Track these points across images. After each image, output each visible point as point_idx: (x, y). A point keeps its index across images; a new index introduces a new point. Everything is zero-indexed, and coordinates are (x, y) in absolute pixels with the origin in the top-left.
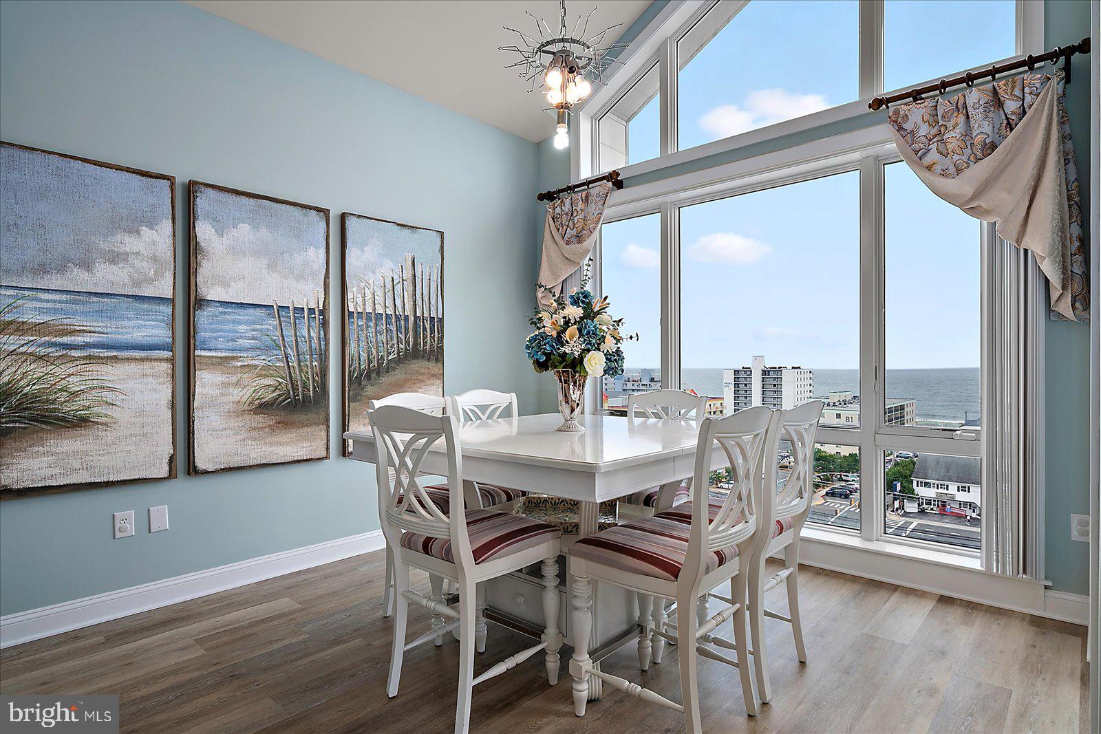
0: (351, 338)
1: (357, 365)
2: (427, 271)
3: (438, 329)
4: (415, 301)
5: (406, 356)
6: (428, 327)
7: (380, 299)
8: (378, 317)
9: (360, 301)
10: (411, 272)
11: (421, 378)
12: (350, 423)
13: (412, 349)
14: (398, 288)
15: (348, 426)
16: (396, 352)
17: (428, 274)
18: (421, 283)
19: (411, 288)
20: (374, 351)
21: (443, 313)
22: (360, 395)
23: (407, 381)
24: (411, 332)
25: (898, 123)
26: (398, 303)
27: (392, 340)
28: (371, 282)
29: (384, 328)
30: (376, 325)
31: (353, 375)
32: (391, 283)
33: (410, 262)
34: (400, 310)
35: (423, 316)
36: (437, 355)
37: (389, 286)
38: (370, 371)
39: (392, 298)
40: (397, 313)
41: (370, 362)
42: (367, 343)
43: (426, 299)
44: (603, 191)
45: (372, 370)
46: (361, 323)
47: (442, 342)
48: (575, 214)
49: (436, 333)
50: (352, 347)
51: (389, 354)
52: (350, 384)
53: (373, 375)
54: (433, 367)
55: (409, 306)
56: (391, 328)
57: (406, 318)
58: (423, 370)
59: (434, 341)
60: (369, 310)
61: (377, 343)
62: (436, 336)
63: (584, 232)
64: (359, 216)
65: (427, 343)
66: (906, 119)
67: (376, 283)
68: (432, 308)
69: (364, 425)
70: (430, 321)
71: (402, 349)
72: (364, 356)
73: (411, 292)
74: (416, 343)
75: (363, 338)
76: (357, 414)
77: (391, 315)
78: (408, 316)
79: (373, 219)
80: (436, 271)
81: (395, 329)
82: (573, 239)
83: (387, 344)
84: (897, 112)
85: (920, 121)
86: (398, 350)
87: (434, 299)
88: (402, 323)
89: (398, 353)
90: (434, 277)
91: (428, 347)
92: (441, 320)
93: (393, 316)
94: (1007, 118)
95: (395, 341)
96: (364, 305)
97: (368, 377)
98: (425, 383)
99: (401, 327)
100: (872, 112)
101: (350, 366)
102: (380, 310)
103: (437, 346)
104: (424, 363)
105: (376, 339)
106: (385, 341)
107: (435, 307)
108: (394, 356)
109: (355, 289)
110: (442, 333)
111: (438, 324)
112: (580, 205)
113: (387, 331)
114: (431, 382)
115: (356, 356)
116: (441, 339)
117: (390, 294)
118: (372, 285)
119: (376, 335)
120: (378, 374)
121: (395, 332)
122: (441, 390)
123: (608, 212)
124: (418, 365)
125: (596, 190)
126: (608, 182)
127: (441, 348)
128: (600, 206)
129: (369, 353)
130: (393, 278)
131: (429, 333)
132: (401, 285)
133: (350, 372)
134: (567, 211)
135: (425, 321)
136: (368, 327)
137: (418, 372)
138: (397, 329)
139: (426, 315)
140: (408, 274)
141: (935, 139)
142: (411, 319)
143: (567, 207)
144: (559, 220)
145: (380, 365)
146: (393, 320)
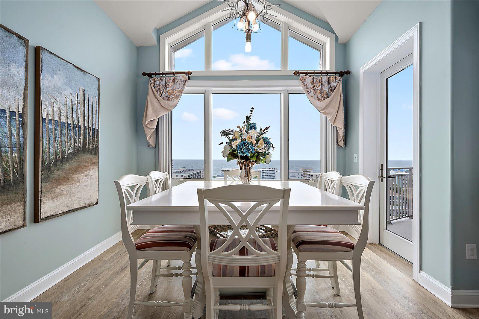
0: (44, 137)
1: (48, 156)
2: (91, 99)
3: (96, 135)
4: (84, 117)
5: (79, 150)
6: (91, 134)
7: (63, 112)
8: (63, 124)
9: (50, 111)
10: (82, 99)
11: (87, 165)
12: (42, 198)
13: (83, 147)
14: (75, 107)
15: (41, 200)
16: (73, 148)
17: (92, 102)
18: (88, 106)
19: (82, 109)
20: (59, 147)
21: (99, 126)
22: (50, 177)
23: (79, 166)
24: (82, 136)
25: (303, 81)
26: (75, 116)
27: (71, 140)
28: (58, 100)
29: (66, 132)
30: (61, 130)
31: (45, 164)
32: (71, 103)
33: (82, 92)
34: (76, 122)
35: (89, 127)
36: (95, 151)
37: (69, 105)
38: (56, 160)
39: (71, 113)
40: (74, 123)
41: (56, 154)
42: (55, 141)
43: (90, 116)
44: (184, 79)
45: (58, 160)
46: (51, 127)
47: (98, 143)
48: (167, 87)
49: (95, 138)
50: (44, 144)
51: (69, 149)
52: (43, 170)
53: (59, 163)
54: (93, 157)
55: (81, 119)
56: (71, 133)
57: (79, 127)
58: (88, 160)
59: (94, 142)
60: (57, 118)
61: (61, 141)
62: (95, 140)
63: (171, 96)
64: (51, 53)
65: (90, 144)
66: (305, 80)
67: (62, 101)
68: (93, 123)
69: (52, 198)
70: (92, 131)
71: (77, 146)
72: (52, 150)
73: (82, 111)
74: (84, 143)
75: (52, 138)
76: (47, 191)
77: (71, 124)
78: (80, 126)
79: (60, 58)
80: (96, 101)
81: (73, 133)
82: (165, 98)
83: (68, 143)
84: (302, 77)
85: (309, 82)
86: (74, 147)
87: (94, 117)
88: (77, 130)
89: (74, 149)
90: (95, 105)
91: (91, 146)
92: (98, 130)
93: (72, 125)
94: (331, 87)
95: (72, 141)
96: (53, 115)
97: (55, 164)
98: (89, 168)
99: (76, 132)
100: (294, 75)
101: (43, 157)
102: (64, 120)
103: (96, 145)
104: (89, 156)
105: (61, 139)
106: (66, 140)
107: (95, 123)
108: (72, 151)
109: (47, 103)
110: (98, 138)
111: (96, 132)
112: (171, 83)
113: (68, 134)
114: (92, 167)
115: (47, 149)
116: (98, 141)
117: (70, 110)
118: (59, 102)
119: (61, 137)
120: (62, 162)
121: (73, 136)
122: (97, 171)
123: (186, 89)
124: (86, 157)
125: (180, 77)
126: (186, 75)
127: (97, 147)
128: (182, 86)
129: (56, 148)
130: (72, 100)
131: (91, 138)
132: (77, 105)
133: (43, 161)
134: (163, 84)
135: (90, 130)
136: (56, 130)
137: (85, 161)
138: (74, 133)
139: (90, 126)
140: (80, 99)
141: (312, 89)
142: (82, 128)
143: (163, 83)
144: (158, 87)
145: (63, 156)
146: (72, 127)
